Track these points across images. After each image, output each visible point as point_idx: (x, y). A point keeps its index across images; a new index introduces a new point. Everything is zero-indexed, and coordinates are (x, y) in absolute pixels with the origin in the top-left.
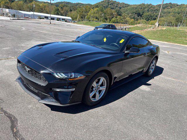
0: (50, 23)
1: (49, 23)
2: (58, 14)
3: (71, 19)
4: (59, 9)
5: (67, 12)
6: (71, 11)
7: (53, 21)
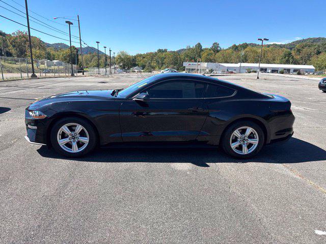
0: (258, 78)
1: (256, 78)
2: (287, 62)
3: (314, 68)
4: (291, 53)
5: (309, 56)
6: (319, 53)
7: (265, 75)
